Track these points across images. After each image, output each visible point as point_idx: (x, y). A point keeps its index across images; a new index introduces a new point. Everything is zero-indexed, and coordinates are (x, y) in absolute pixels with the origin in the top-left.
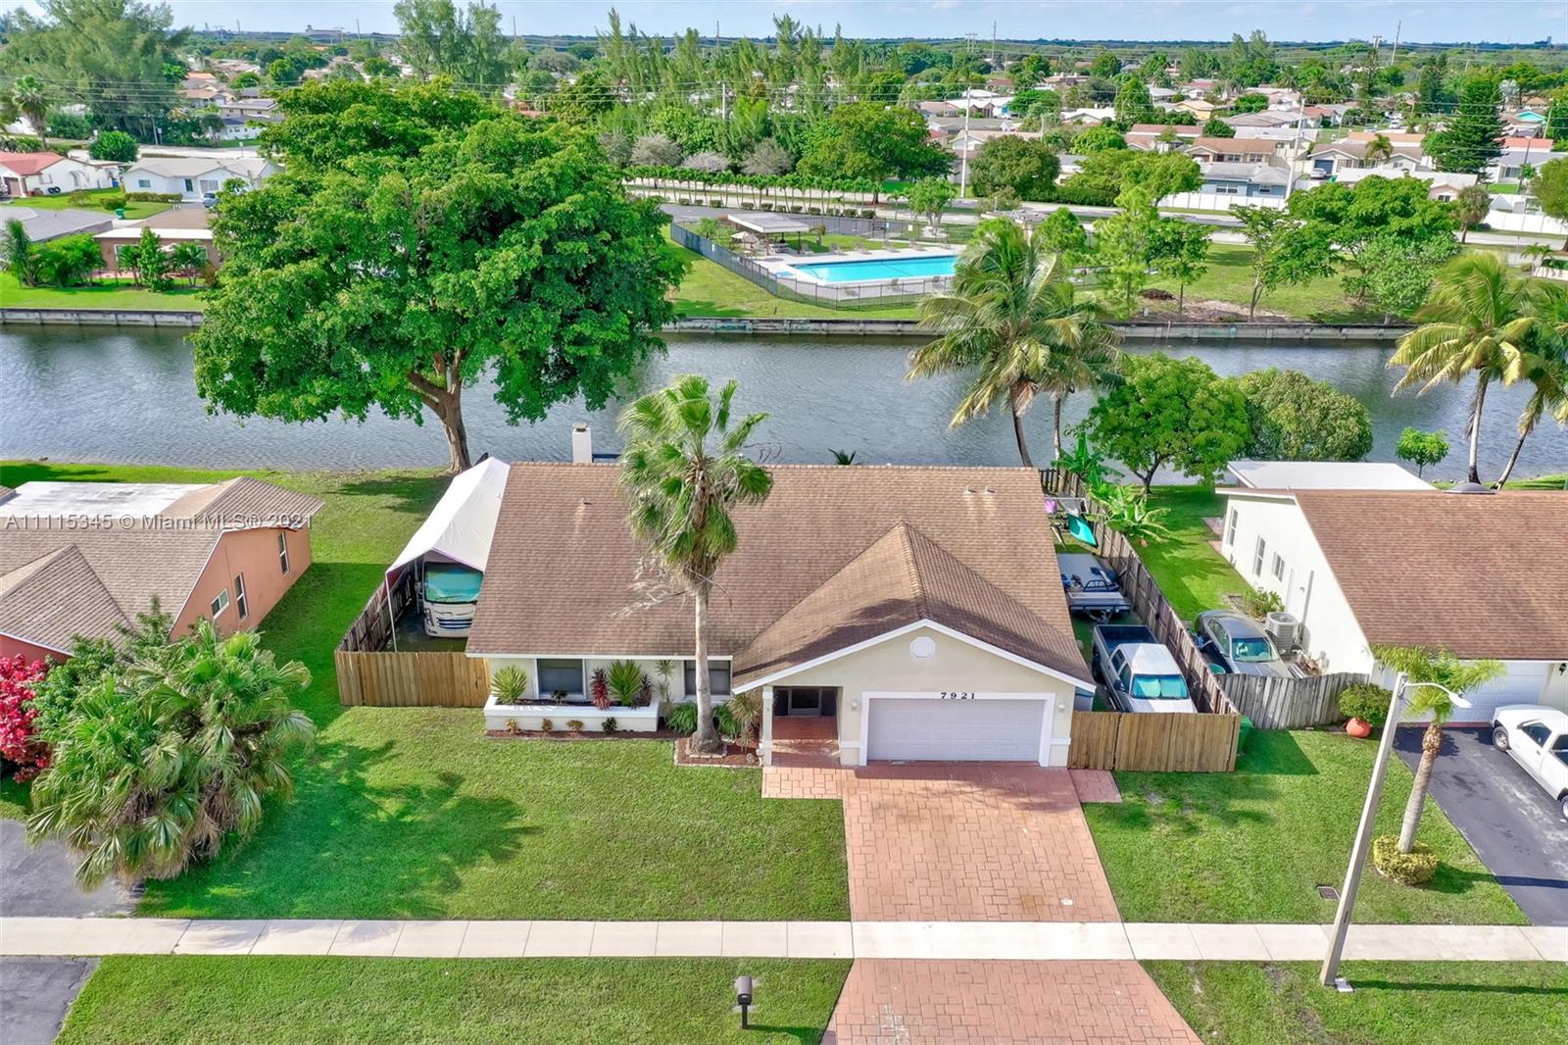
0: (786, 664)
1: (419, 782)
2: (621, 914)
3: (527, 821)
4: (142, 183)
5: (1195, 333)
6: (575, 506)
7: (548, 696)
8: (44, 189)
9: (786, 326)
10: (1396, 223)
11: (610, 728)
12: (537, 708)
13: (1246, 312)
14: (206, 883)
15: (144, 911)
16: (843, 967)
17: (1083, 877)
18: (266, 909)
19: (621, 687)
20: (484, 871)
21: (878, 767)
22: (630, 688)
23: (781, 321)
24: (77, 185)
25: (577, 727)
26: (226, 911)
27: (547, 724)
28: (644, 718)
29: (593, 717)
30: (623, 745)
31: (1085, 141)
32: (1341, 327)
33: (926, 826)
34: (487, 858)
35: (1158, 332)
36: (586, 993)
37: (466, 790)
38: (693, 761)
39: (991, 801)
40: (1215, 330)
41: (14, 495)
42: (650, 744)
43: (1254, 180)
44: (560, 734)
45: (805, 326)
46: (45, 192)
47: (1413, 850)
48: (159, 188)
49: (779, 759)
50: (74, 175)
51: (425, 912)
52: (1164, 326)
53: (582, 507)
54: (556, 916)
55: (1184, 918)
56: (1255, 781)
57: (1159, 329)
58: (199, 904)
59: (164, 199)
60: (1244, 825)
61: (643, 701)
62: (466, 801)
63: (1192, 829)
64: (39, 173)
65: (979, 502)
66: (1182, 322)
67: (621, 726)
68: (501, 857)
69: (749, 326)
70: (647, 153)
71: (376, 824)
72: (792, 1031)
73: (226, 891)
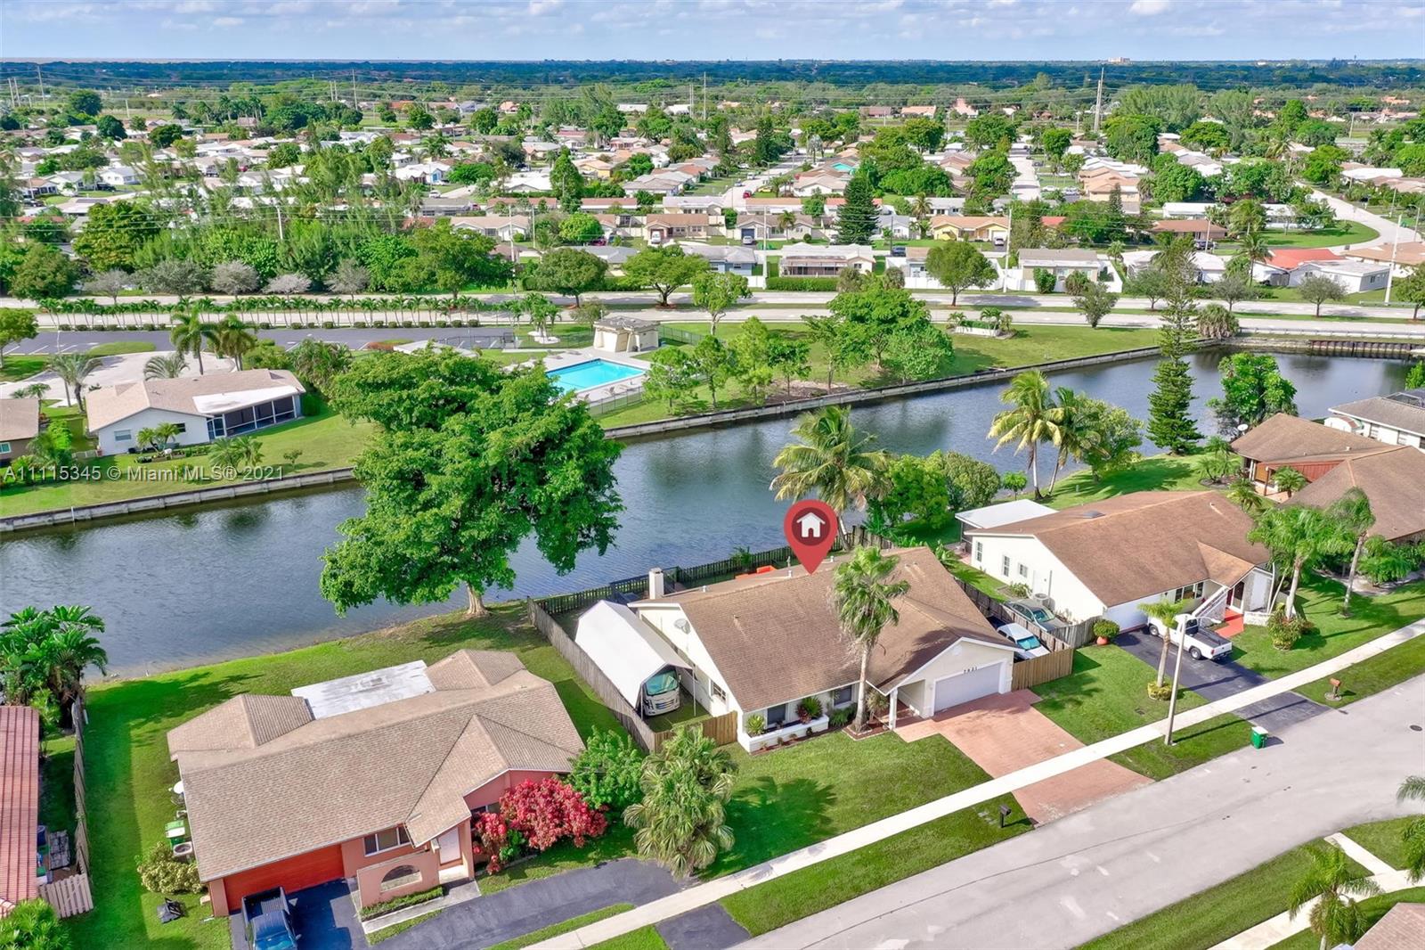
0: (904, 675)
3: (823, 784)
5: (799, 407)
6: (732, 621)
7: (773, 725)
10: (902, 322)
11: (810, 732)
12: (773, 733)
13: (824, 386)
15: (705, 879)
17: (1059, 734)
19: (813, 710)
20: (833, 810)
21: (940, 715)
22: (808, 710)
25: (794, 737)
27: (780, 740)
28: (821, 724)
29: (799, 730)
30: (820, 740)
31: (572, 227)
32: (881, 390)
33: (985, 734)
34: (828, 805)
35: (778, 410)
37: (779, 781)
39: (997, 715)
42: (832, 736)
43: (729, 261)
44: (787, 743)
47: (1163, 686)
49: (899, 723)
52: (782, 405)
53: (736, 621)
55: (1106, 737)
56: (1085, 675)
60: (1095, 695)
61: (817, 716)
62: (786, 786)
63: (1079, 703)
65: (915, 572)
66: (791, 400)
67: (814, 730)
68: (831, 802)
71: (757, 809)
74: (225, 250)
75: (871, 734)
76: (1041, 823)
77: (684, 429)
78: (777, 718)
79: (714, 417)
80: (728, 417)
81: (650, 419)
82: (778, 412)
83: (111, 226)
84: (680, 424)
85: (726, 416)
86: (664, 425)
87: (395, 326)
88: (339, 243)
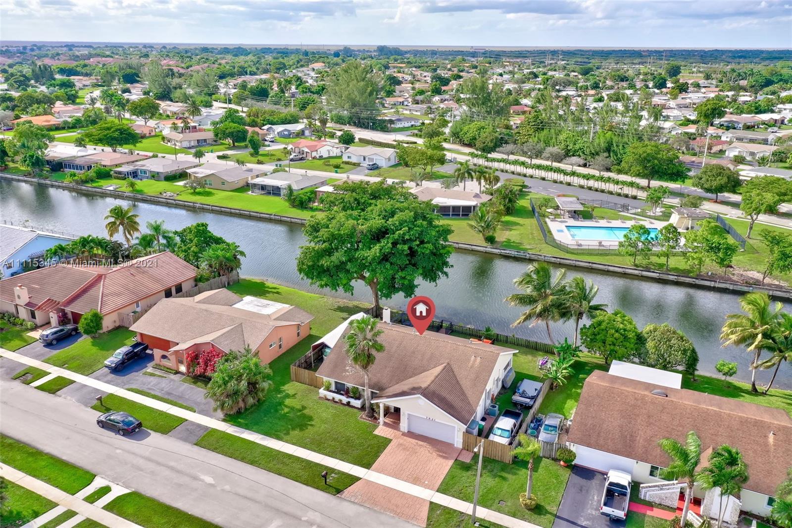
1: (295, 406)
2: (319, 452)
3: (313, 423)
4: (349, 157)
5: (731, 287)
7: (336, 391)
8: (318, 156)
9: (543, 257)
11: (348, 404)
12: (332, 393)
14: (239, 418)
15: (224, 420)
16: (358, 479)
17: (437, 478)
18: (247, 427)
19: (354, 393)
20: (296, 432)
21: (410, 434)
22: (356, 394)
23: (541, 255)
24: (329, 154)
25: (340, 401)
26: (239, 425)
27: (333, 398)
28: (357, 403)
29: (345, 399)
30: (350, 409)
33: (408, 453)
34: (298, 430)
36: (299, 466)
37: (305, 412)
38: (363, 419)
39: (431, 451)
40: (740, 287)
41: (242, 300)
42: (357, 411)
44: (336, 402)
45: (551, 259)
46: (318, 157)
47: (530, 499)
48: (354, 160)
49: (385, 424)
50: (329, 151)
51: (279, 438)
52: (716, 282)
54: (304, 448)
55: (453, 496)
56: (517, 469)
57: (713, 283)
58: (235, 422)
59: (354, 164)
60: (498, 479)
61: (358, 398)
62: (303, 414)
64: (317, 151)
65: (475, 361)
66: (726, 280)
67: (351, 404)
68: (301, 430)
69: (528, 255)
70: (549, 155)
71: (280, 414)
72: (335, 488)
73: (242, 421)
74: (565, 141)
75: (369, 421)
76: (343, 496)
77: (638, 276)
78: (340, 389)
79: (661, 275)
80: (671, 278)
81: (620, 264)
82: (712, 285)
83: (529, 125)
84: (636, 272)
85: (670, 276)
86: (624, 270)
87: (597, 190)
88: (615, 145)
